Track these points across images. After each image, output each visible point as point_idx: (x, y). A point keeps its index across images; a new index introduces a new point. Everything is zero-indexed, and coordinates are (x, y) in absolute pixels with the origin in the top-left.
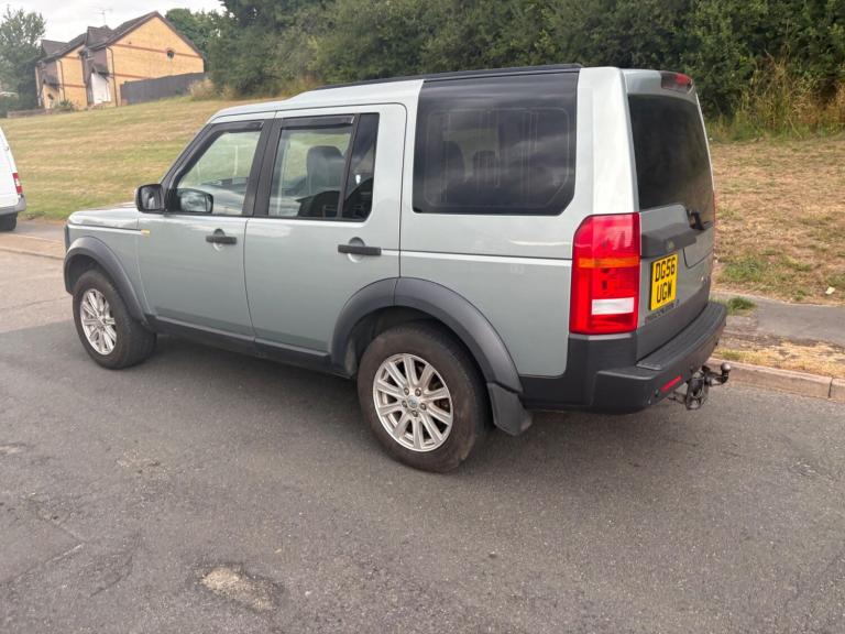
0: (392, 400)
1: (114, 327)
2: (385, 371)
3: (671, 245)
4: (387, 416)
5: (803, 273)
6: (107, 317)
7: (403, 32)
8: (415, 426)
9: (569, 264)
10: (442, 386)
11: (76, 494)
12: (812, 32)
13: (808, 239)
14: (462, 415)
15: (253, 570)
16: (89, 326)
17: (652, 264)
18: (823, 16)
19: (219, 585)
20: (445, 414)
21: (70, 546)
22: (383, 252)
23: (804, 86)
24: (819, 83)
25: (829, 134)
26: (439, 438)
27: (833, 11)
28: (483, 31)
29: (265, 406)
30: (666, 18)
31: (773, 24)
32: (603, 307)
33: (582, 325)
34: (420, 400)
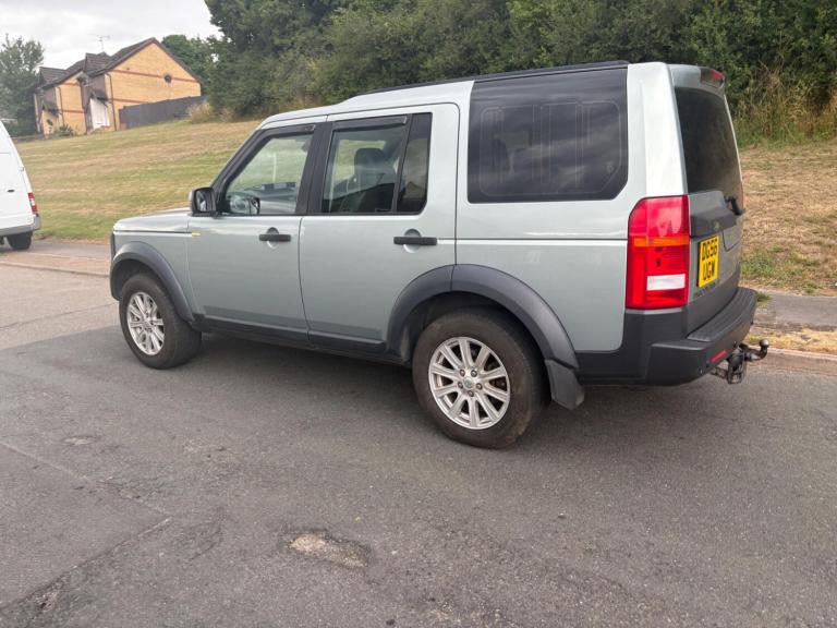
0: (447, 381)
1: (161, 328)
2: (440, 354)
3: (717, 226)
4: (442, 398)
5: (812, 268)
6: (155, 318)
7: (402, 52)
8: (472, 406)
9: (625, 243)
10: (498, 366)
11: (152, 477)
12: (805, 43)
13: (814, 236)
14: (519, 392)
15: (338, 535)
16: (135, 328)
17: (699, 244)
18: (814, 27)
19: (307, 548)
20: (502, 392)
21: (158, 521)
22: (439, 242)
23: (799, 94)
24: (812, 91)
25: (825, 139)
26: (495, 416)
27: (824, 22)
28: (481, 49)
29: (315, 397)
30: (663, 33)
31: (766, 35)
32: (657, 283)
33: (637, 300)
34: (476, 380)
